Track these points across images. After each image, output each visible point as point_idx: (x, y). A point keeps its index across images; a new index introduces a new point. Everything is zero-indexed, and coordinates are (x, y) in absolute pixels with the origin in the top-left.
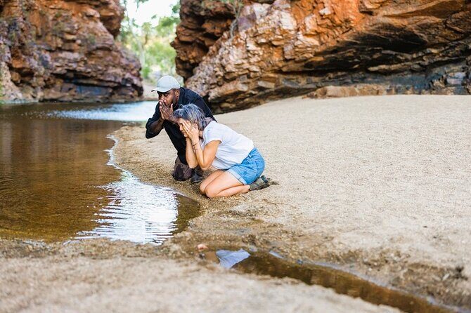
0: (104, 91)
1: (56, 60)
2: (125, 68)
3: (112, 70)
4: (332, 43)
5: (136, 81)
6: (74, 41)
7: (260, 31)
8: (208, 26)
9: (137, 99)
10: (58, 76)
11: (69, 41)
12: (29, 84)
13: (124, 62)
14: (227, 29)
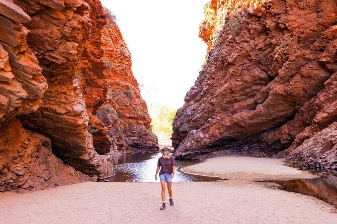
0: (146, 150)
1: (129, 140)
2: (152, 141)
3: (148, 142)
4: (213, 141)
5: (156, 145)
6: (135, 133)
7: (195, 138)
8: (181, 134)
9: (157, 152)
10: (130, 145)
11: (133, 133)
12: (122, 149)
13: (152, 139)
14: (186, 136)
